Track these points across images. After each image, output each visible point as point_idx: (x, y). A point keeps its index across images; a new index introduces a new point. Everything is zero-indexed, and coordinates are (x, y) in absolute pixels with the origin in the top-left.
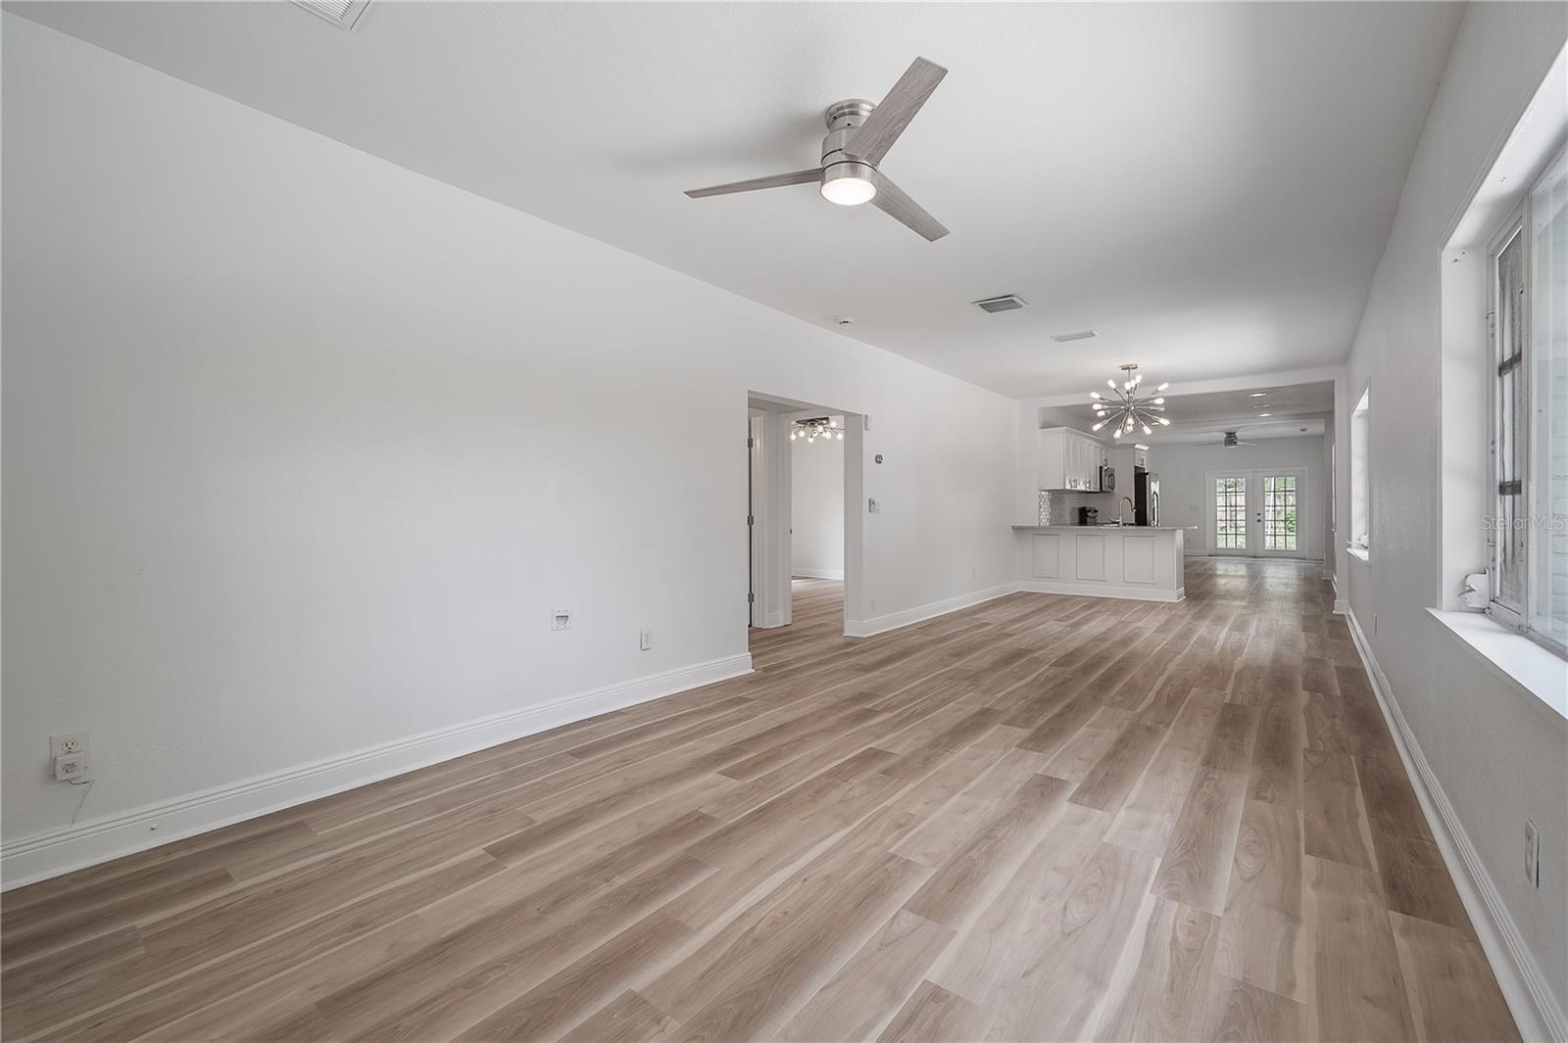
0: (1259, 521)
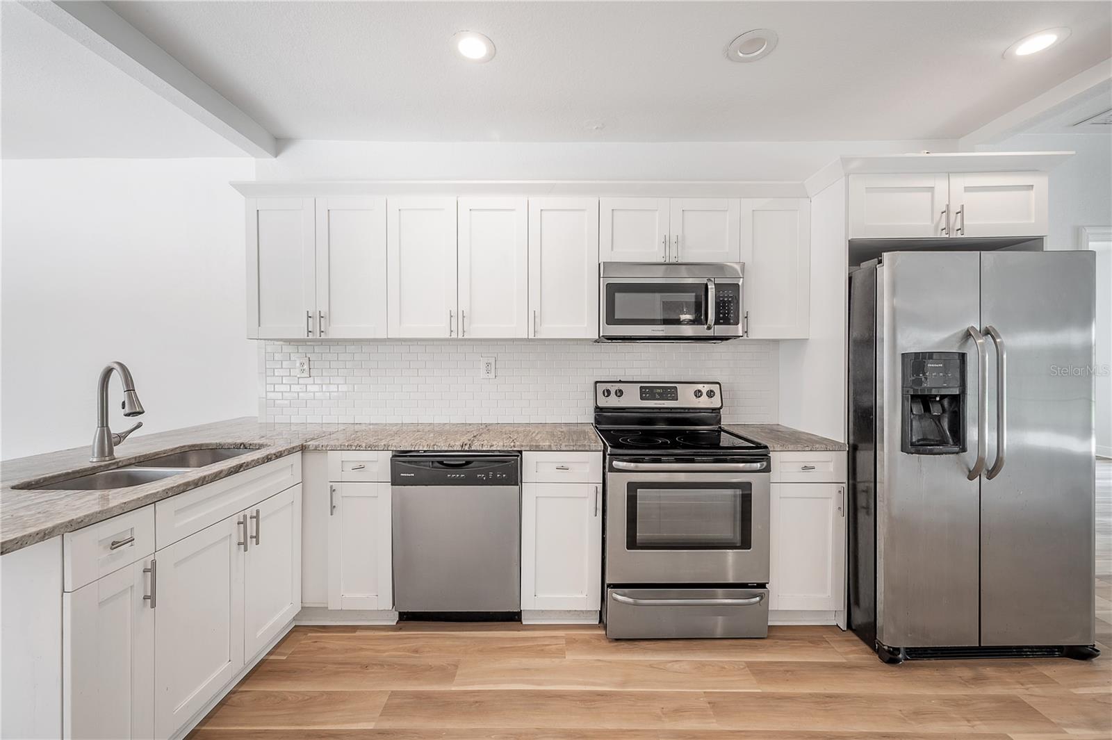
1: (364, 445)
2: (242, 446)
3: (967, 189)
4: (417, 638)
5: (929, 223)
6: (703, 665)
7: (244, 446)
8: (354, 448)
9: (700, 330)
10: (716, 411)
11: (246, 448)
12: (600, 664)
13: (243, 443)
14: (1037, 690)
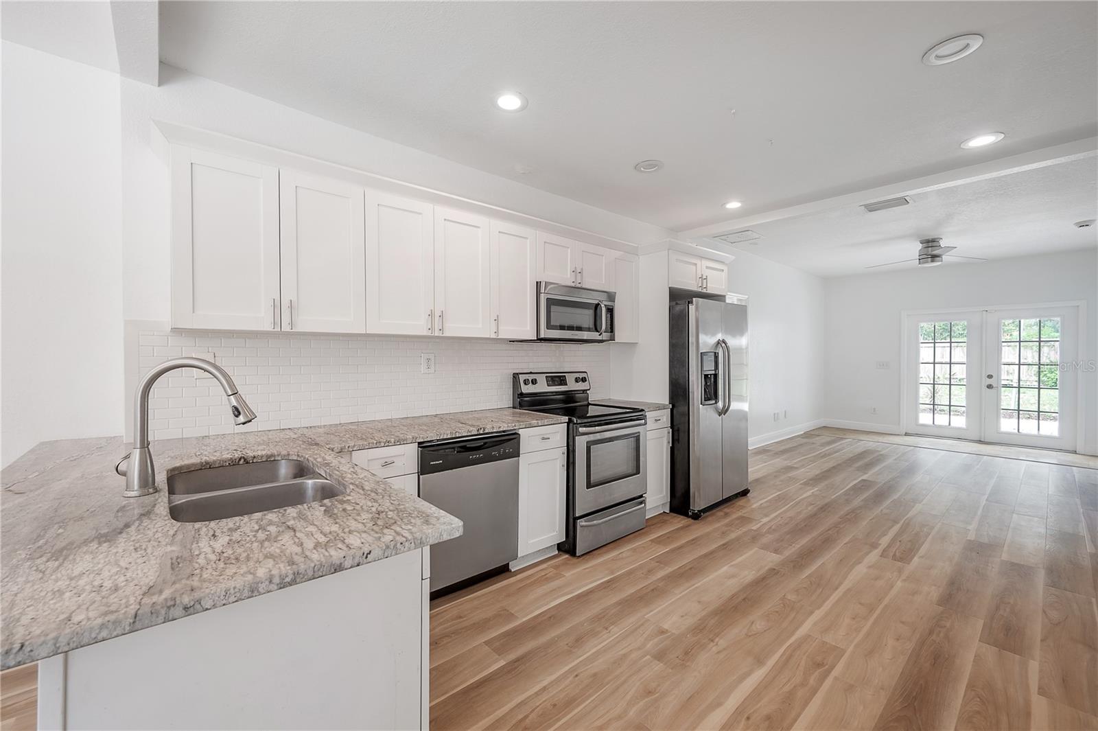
0: (990, 387)
1: (393, 440)
2: (242, 460)
3: (707, 267)
4: (447, 610)
5: (695, 282)
6: (634, 550)
7: (245, 460)
8: (383, 444)
9: (594, 335)
10: (584, 391)
11: (247, 463)
12: (587, 570)
13: (244, 457)
14: (744, 512)
